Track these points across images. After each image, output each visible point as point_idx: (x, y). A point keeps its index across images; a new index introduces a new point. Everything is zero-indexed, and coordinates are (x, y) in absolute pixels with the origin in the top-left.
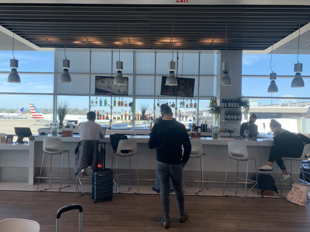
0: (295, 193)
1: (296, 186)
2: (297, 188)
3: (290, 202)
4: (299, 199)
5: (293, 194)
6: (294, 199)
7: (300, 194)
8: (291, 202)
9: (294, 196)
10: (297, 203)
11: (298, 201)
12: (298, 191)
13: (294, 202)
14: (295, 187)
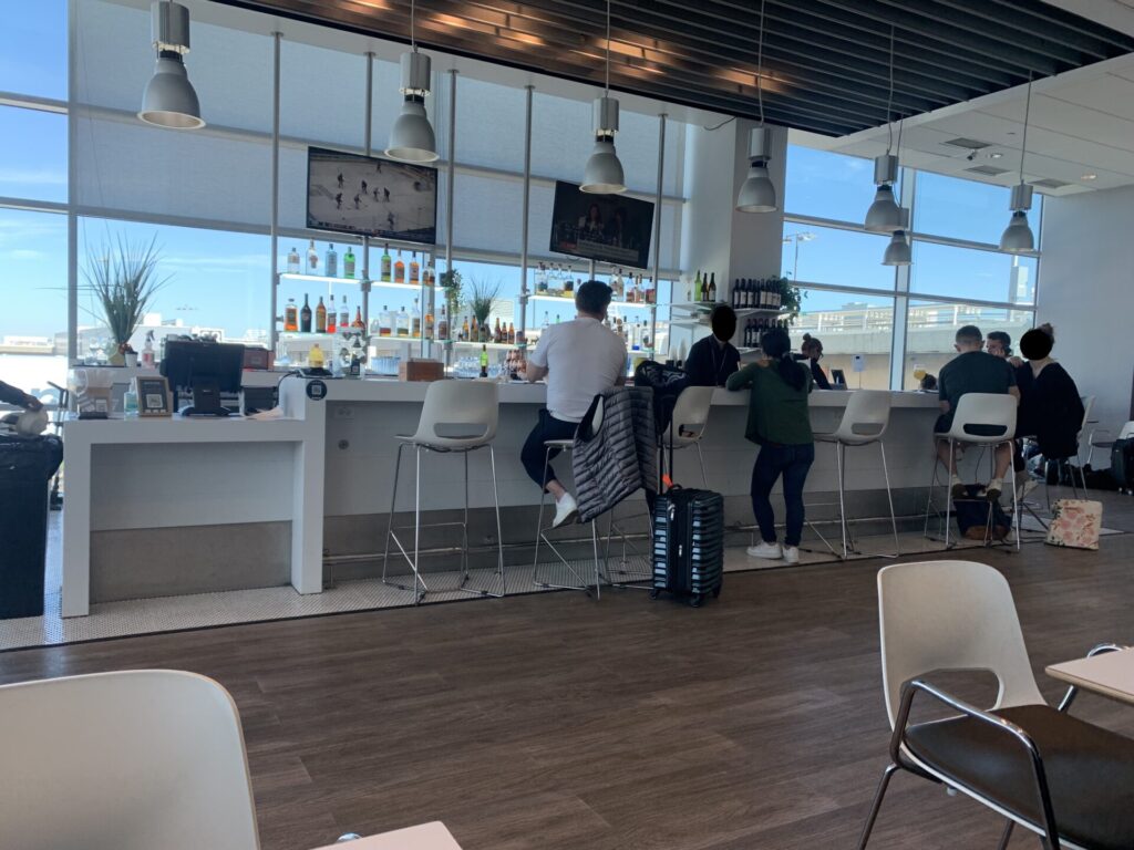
0: (1074, 522)
1: (1071, 505)
2: (1075, 509)
3: (1064, 546)
4: (1087, 535)
5: (1066, 525)
6: (1075, 536)
7: (1087, 522)
8: (1067, 544)
9: (1070, 530)
10: (1086, 546)
11: (1086, 540)
12: (1079, 516)
13: (1074, 544)
14: (1067, 509)
